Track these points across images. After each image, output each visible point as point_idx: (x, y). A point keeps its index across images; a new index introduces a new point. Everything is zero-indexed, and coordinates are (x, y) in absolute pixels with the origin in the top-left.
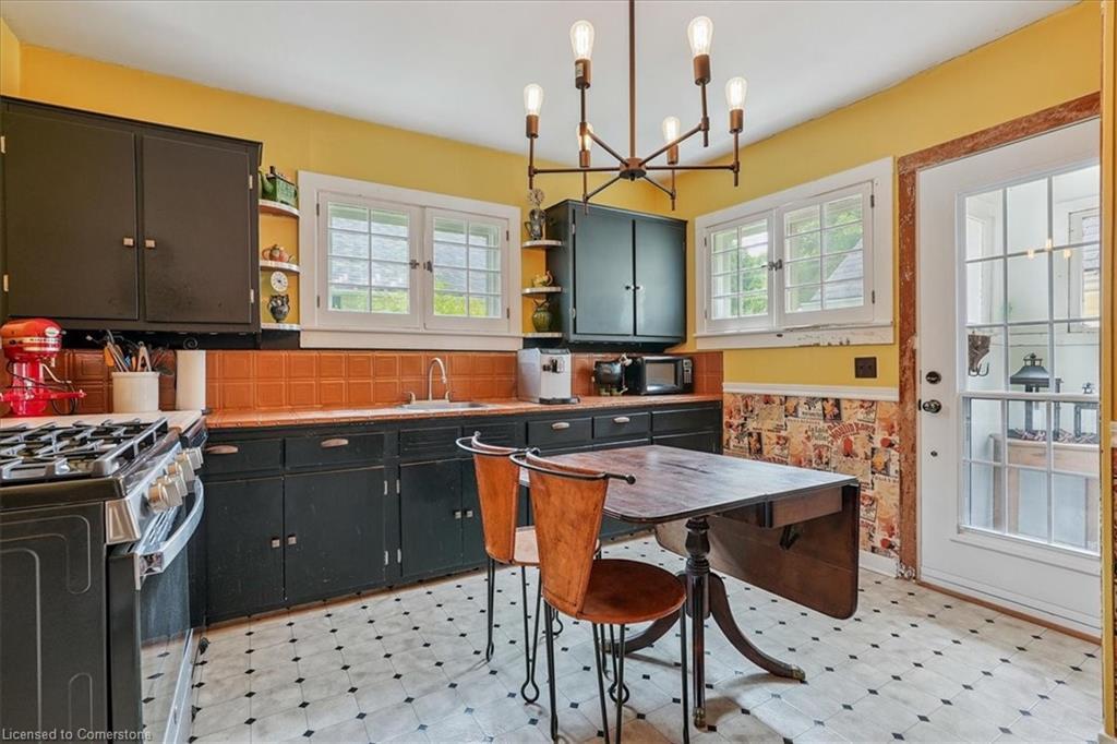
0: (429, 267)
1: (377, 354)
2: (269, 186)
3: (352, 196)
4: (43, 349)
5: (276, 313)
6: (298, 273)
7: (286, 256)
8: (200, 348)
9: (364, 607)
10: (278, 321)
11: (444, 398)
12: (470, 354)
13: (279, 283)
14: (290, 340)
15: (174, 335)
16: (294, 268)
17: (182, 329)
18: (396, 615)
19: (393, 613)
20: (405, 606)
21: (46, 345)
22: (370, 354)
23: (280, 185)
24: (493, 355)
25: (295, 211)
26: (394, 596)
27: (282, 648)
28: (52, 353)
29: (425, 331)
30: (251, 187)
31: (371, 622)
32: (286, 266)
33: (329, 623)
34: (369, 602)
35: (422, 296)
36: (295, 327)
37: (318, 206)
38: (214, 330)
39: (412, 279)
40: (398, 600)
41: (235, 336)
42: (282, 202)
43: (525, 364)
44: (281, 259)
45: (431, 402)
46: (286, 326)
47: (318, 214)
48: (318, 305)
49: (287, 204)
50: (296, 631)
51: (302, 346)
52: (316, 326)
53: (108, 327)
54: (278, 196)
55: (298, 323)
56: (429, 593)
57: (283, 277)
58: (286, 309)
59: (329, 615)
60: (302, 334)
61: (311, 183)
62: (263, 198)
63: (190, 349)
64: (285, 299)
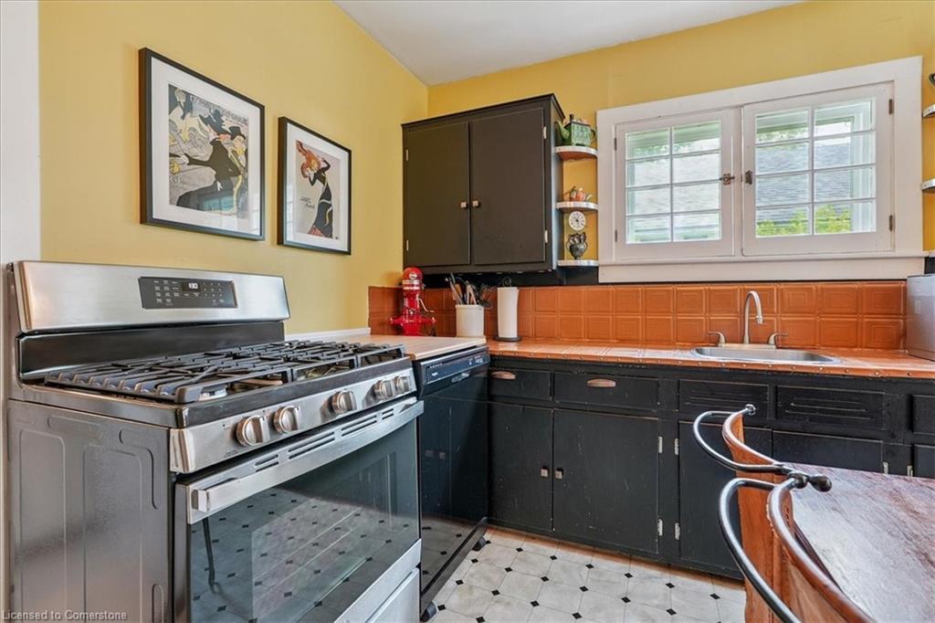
0: (749, 178)
1: (680, 288)
2: (565, 133)
3: (649, 119)
4: (411, 288)
5: (574, 251)
6: (597, 211)
7: (582, 196)
8: (513, 285)
9: (629, 576)
10: (576, 258)
11: (768, 343)
12: (813, 286)
13: (576, 223)
14: (588, 275)
15: (493, 274)
16: (592, 206)
17: (499, 270)
18: (657, 606)
19: (656, 602)
20: (675, 600)
21: (413, 285)
22: (671, 288)
23: (576, 129)
24: (856, 285)
25: (592, 151)
26: (668, 577)
27: (532, 582)
28: (417, 291)
29: (744, 258)
30: (545, 137)
31: (626, 600)
32: (584, 205)
33: (585, 577)
34: (638, 570)
35: (738, 217)
36: (592, 263)
37: (616, 140)
38: (520, 270)
39: (724, 198)
40: (670, 585)
41: (535, 273)
42: (577, 145)
43: (920, 298)
44: (578, 199)
45: (747, 346)
46: (583, 262)
47: (616, 148)
48: (616, 240)
49: (583, 145)
50: (554, 569)
51: (600, 281)
52: (613, 260)
53: (451, 271)
54: (573, 141)
55: (597, 259)
56: (715, 597)
57: (581, 216)
58: (582, 247)
59: (590, 566)
60: (600, 269)
61: (607, 120)
62: (557, 145)
63: (506, 286)
64: (581, 237)
